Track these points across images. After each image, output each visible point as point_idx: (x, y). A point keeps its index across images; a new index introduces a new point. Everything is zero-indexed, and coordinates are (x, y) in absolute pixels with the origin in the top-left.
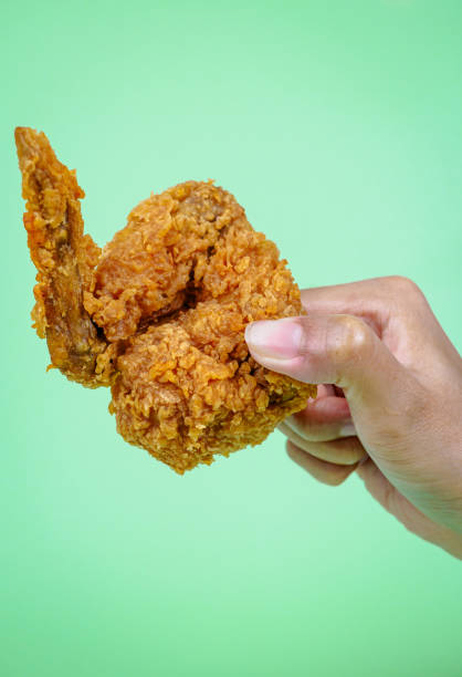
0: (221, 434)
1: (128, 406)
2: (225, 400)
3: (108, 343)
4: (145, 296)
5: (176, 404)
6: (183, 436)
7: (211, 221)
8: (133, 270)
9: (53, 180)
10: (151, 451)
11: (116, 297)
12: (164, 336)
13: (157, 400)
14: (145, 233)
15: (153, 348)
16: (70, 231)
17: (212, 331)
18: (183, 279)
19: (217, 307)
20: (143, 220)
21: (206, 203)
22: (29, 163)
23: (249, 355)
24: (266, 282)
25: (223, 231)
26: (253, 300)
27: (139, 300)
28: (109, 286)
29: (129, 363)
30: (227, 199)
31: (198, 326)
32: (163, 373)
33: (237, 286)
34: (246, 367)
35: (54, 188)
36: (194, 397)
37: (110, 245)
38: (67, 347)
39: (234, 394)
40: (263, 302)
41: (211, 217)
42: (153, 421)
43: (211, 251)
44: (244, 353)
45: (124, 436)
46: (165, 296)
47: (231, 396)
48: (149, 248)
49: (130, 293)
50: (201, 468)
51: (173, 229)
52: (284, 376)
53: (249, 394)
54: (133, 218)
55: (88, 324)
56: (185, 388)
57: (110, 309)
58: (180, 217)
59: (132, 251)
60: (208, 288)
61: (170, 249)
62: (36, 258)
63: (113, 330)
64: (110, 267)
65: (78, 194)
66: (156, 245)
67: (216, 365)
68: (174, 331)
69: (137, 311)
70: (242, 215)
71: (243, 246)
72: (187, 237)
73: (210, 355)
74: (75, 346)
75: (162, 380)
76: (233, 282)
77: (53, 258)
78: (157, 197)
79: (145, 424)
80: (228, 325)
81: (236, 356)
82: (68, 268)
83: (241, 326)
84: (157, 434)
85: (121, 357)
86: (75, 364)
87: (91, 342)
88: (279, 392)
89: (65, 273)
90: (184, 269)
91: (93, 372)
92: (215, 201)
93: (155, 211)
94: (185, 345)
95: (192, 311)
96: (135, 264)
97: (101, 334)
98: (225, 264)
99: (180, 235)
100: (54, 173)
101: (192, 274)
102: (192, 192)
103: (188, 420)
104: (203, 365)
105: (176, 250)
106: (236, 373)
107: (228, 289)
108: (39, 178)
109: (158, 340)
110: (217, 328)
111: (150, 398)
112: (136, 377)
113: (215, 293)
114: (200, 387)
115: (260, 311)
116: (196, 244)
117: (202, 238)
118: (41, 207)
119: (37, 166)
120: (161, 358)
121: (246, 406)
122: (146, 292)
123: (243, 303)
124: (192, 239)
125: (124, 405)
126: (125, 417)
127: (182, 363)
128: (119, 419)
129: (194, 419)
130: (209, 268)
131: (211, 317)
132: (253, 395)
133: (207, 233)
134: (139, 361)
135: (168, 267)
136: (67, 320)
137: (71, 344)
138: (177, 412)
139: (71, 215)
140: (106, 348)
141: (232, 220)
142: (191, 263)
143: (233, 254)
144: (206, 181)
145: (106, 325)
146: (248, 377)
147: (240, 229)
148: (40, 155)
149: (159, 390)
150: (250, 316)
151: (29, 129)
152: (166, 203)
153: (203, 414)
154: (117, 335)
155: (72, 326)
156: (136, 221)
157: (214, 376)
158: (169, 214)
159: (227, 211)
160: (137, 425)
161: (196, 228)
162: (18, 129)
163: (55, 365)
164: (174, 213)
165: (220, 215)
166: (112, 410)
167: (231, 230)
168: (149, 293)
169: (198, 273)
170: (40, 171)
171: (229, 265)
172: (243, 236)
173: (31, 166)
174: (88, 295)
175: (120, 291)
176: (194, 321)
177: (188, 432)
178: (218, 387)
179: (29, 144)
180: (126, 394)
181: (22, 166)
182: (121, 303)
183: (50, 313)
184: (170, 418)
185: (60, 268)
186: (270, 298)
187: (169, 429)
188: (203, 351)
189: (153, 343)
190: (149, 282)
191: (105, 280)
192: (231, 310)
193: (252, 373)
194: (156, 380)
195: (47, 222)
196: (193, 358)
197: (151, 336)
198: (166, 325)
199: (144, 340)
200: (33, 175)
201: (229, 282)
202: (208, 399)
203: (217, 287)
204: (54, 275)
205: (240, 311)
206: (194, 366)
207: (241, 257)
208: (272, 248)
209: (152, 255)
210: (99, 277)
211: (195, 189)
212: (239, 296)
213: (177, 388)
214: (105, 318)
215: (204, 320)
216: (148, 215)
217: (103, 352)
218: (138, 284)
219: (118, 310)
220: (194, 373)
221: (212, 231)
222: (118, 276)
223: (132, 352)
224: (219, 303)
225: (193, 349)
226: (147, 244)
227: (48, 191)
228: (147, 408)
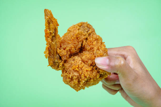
0: (88, 83)
1: (66, 75)
2: (90, 75)
3: (62, 60)
4: (71, 49)
5: (78, 76)
6: (79, 83)
7: (87, 32)
8: (69, 43)
9: (52, 22)
10: (71, 86)
11: (64, 49)
12: (75, 59)
13: (73, 74)
14: (72, 34)
15: (73, 62)
16: (55, 34)
17: (87, 59)
18: (80, 45)
19: (88, 53)
20: (71, 31)
21: (86, 27)
22: (47, 18)
23: (95, 65)
24: (100, 48)
25: (89, 34)
26: (97, 52)
27: (70, 50)
28: (63, 47)
29: (67, 65)
30: (91, 27)
31: (84, 57)
32: (75, 68)
33: (93, 48)
34: (95, 68)
35: (52, 24)
36: (82, 74)
37: (63, 36)
38: (53, 61)
39: (92, 74)
40: (99, 52)
41: (87, 31)
42: (72, 79)
43: (87, 39)
44: (94, 64)
45: (65, 82)
46: (75, 49)
47: (91, 74)
48: (72, 38)
49: (68, 49)
50: (82, 90)
51: (78, 34)
52: (104, 70)
53: (95, 74)
54: (68, 30)
55: (58, 56)
56: (80, 72)
57: (63, 52)
58: (80, 31)
59: (69, 39)
60: (86, 48)
61: (77, 38)
62: (47, 40)
63: (63, 57)
64: (63, 42)
65: (58, 25)
66: (74, 37)
67: (88, 67)
68: (78, 58)
69: (69, 53)
70: (94, 31)
71: (95, 39)
72: (81, 35)
73: (86, 64)
74: (54, 61)
75: (75, 70)
76: (92, 47)
77: (51, 40)
78: (74, 25)
79: (70, 80)
80: (91, 57)
81: (92, 65)
82: (54, 42)
83: (94, 58)
84: (72, 82)
85: (65, 64)
86: (54, 65)
87: (58, 60)
88: (102, 74)
89: (54, 44)
90: (80, 43)
91: (58, 67)
92: (88, 27)
93: (74, 29)
94: (80, 62)
95: (82, 53)
96: (69, 42)
97: (60, 58)
98: (90, 42)
99: (80, 35)
100: (53, 20)
101: (82, 44)
102: (83, 25)
103: (80, 80)
104: (85, 67)
105: (79, 38)
106: (92, 69)
107: (91, 49)
108: (49, 21)
109: (74, 60)
110: (88, 58)
111: (72, 74)
112: (68, 69)
113: (88, 49)
114: (84, 72)
115: (99, 55)
116: (83, 37)
117: (85, 36)
118: (49, 28)
119: (49, 18)
120: (75, 65)
121: (94, 77)
122: (71, 48)
123: (95, 52)
124: (82, 36)
125: (65, 75)
126: (65, 78)
127: (80, 66)
128: (64, 78)
129: (82, 79)
130: (86, 43)
131: (87, 55)
132: (96, 74)
133: (86, 35)
134: (69, 65)
135: (76, 42)
136: (53, 55)
137: (54, 60)
138: (78, 77)
139: (56, 30)
140: (61, 61)
141: (92, 32)
142: (82, 42)
143: (92, 40)
144: (86, 22)
145: (62, 56)
146: (95, 70)
147: (94, 34)
148: (50, 16)
149: (74, 72)
150: (96, 56)
151: (48, 9)
152: (77, 27)
153: (84, 78)
154: (64, 58)
155: (54, 56)
156: (69, 31)
157: (87, 70)
158: (77, 30)
159: (91, 30)
160: (68, 80)
161: (83, 33)
162: (45, 9)
163: (49, 65)
164: (78, 30)
165: (89, 31)
166: (62, 76)
167: (92, 34)
168: (72, 49)
169: (84, 44)
170: (50, 20)
171: (91, 43)
172: (95, 36)
173: (48, 18)
174: (58, 49)
175: (66, 48)
176: (83, 56)
177: (80, 82)
178: (88, 72)
179: (47, 13)
180: (65, 73)
181: (45, 18)
182: (65, 51)
183: (50, 53)
184: (76, 79)
185: (52, 43)
186: (101, 52)
187: (76, 81)
188: (84, 63)
189: (73, 61)
190: (72, 46)
191: (62, 45)
192: (92, 54)
193: (96, 69)
194: (73, 70)
195: (50, 32)
196: (82, 65)
197: (72, 59)
198: (76, 56)
199: (70, 60)
200: (48, 21)
201: (91, 47)
202: (86, 75)
203: (88, 48)
204: (51, 44)
205: (94, 54)
206: (83, 67)
207: (94, 41)
208: (101, 39)
209: (73, 40)
210: (60, 44)
211: (83, 24)
212: (94, 50)
213: (78, 72)
214: (62, 54)
215: (85, 56)
216: (72, 30)
218: (70, 46)
219: (65, 52)
220: (83, 68)
221: (87, 34)
222: (65, 44)
223: (67, 62)
224: (88, 52)
225: (82, 63)
226: (72, 37)
227: (51, 24)
228: (71, 76)
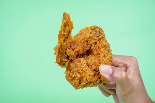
0: (88, 84)
1: (69, 74)
2: (91, 80)
3: (69, 59)
4: (79, 51)
5: (80, 77)
6: (79, 84)
7: (97, 37)
8: (78, 45)
9: (68, 25)
10: (71, 84)
11: (73, 50)
12: (81, 61)
13: (76, 75)
14: (83, 36)
15: (78, 63)
16: (68, 36)
17: (92, 63)
18: (88, 48)
19: (94, 57)
20: (83, 33)
21: (98, 32)
22: (65, 21)
24: (106, 55)
25: (99, 40)
26: (103, 59)
28: (72, 47)
29: (72, 65)
30: (102, 32)
31: (89, 61)
32: (79, 70)
33: (100, 54)
34: (97, 73)
35: (68, 27)
36: (85, 77)
38: (60, 60)
39: (93, 78)
40: (105, 60)
41: (98, 36)
42: (74, 79)
43: (96, 43)
44: (97, 70)
45: (66, 79)
46: (83, 51)
47: (92, 79)
48: (83, 40)
49: (77, 50)
50: (81, 89)
51: (89, 37)
53: (96, 79)
54: (81, 32)
55: (66, 55)
56: (83, 75)
57: (71, 53)
58: (92, 34)
59: (79, 40)
60: (93, 52)
61: (87, 41)
62: (59, 39)
63: (71, 57)
64: (73, 43)
65: (72, 28)
66: (85, 40)
67: (91, 71)
68: (84, 61)
69: (77, 54)
70: (104, 37)
71: (103, 45)
72: (92, 39)
73: (90, 68)
74: (62, 60)
75: (78, 71)
76: (99, 53)
77: (63, 41)
78: (87, 28)
79: (72, 79)
80: (96, 63)
81: (96, 70)
82: (65, 43)
83: (99, 64)
84: (74, 81)
85: (70, 63)
86: (61, 63)
87: (66, 59)
88: (103, 80)
89: (65, 44)
90: (89, 46)
91: (64, 64)
92: (100, 32)
93: (86, 32)
94: (85, 65)
95: (88, 56)
96: (79, 43)
97: (68, 57)
98: (98, 48)
99: (90, 39)
100: (69, 23)
102: (95, 29)
103: (82, 81)
104: (88, 71)
105: (88, 42)
106: (95, 74)
107: (97, 54)
108: (66, 24)
109: (80, 62)
110: (93, 63)
112: (73, 68)
113: (94, 54)
114: (86, 76)
115: (104, 62)
116: (93, 41)
117: (95, 40)
118: (64, 30)
119: (66, 22)
120: (79, 66)
121: (95, 81)
122: (80, 50)
124: (92, 40)
125: (68, 73)
126: (68, 76)
127: (84, 69)
128: (66, 75)
129: (83, 81)
130: (95, 48)
131: (93, 60)
132: (97, 80)
133: (96, 39)
134: (74, 65)
135: (85, 45)
136: (62, 54)
137: (61, 59)
138: (80, 79)
139: (70, 32)
140: (68, 60)
141: (102, 38)
142: (91, 45)
143: (101, 46)
144: (99, 26)
145: (70, 56)
146: (97, 75)
147: (103, 40)
148: (68, 20)
149: (77, 73)
150: (101, 63)
151: (67, 13)
152: (89, 30)
153: (85, 81)
157: (90, 74)
158: (89, 34)
159: (102, 35)
160: (70, 79)
161: (94, 37)
162: (65, 13)
163: (56, 62)
165: (100, 36)
166: (65, 73)
167: (101, 40)
168: (80, 51)
169: (92, 48)
170: (66, 23)
171: (99, 49)
172: (104, 43)
173: (65, 22)
174: (68, 49)
175: (74, 49)
176: (88, 59)
177: (81, 83)
178: (90, 77)
179: (66, 17)
180: (69, 71)
181: (63, 21)
182: (74, 52)
183: (59, 52)
184: (78, 80)
185: (64, 43)
186: (106, 60)
187: (77, 82)
189: (78, 62)
191: (72, 45)
192: (97, 60)
193: (98, 75)
194: (77, 71)
195: (64, 33)
196: (87, 69)
197: (78, 60)
198: (82, 58)
199: (76, 61)
200: (65, 24)
201: (98, 53)
202: (87, 79)
203: (95, 53)
204: (62, 44)
205: (99, 61)
206: (86, 71)
207: (102, 48)
208: (109, 46)
209: (83, 42)
210: (71, 45)
211: (96, 28)
212: (100, 57)
213: (81, 74)
214: (70, 55)
215: (91, 60)
216: (85, 32)
217: (67, 61)
218: (79, 48)
220: (86, 72)
221: (97, 39)
222: (75, 45)
223: (73, 62)
225: (87, 66)
226: (83, 39)
227: (67, 27)
228: (74, 76)
